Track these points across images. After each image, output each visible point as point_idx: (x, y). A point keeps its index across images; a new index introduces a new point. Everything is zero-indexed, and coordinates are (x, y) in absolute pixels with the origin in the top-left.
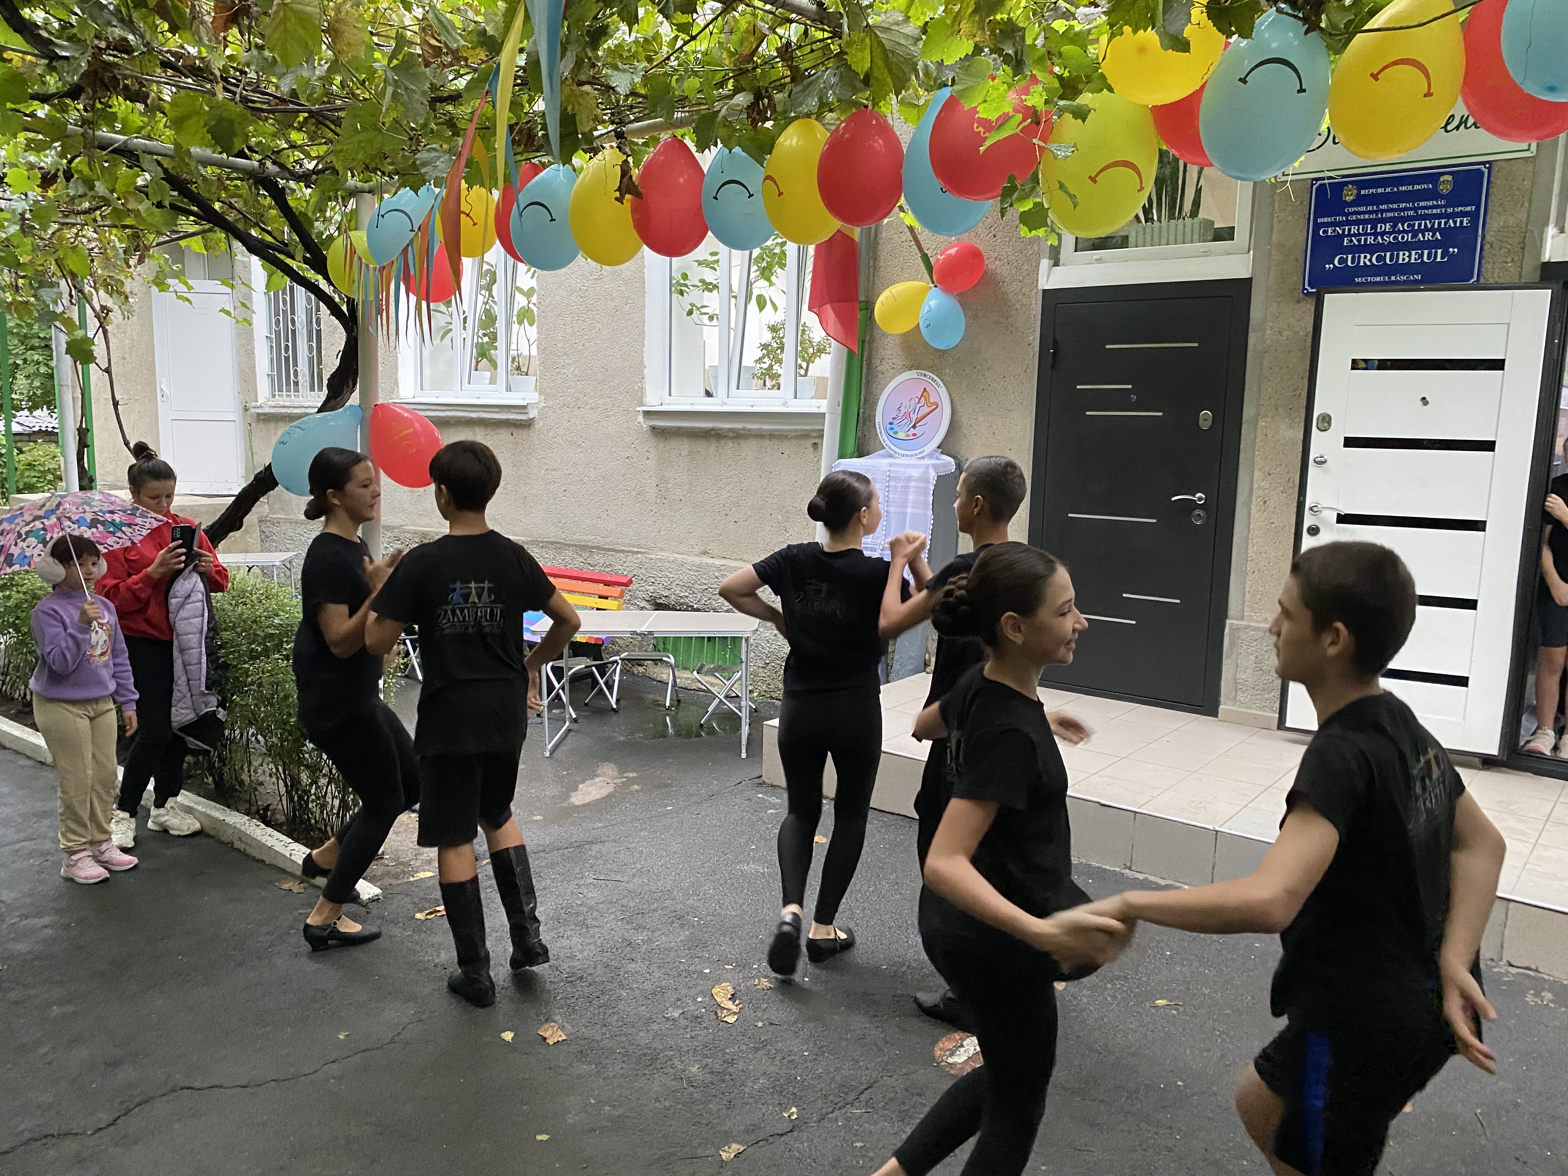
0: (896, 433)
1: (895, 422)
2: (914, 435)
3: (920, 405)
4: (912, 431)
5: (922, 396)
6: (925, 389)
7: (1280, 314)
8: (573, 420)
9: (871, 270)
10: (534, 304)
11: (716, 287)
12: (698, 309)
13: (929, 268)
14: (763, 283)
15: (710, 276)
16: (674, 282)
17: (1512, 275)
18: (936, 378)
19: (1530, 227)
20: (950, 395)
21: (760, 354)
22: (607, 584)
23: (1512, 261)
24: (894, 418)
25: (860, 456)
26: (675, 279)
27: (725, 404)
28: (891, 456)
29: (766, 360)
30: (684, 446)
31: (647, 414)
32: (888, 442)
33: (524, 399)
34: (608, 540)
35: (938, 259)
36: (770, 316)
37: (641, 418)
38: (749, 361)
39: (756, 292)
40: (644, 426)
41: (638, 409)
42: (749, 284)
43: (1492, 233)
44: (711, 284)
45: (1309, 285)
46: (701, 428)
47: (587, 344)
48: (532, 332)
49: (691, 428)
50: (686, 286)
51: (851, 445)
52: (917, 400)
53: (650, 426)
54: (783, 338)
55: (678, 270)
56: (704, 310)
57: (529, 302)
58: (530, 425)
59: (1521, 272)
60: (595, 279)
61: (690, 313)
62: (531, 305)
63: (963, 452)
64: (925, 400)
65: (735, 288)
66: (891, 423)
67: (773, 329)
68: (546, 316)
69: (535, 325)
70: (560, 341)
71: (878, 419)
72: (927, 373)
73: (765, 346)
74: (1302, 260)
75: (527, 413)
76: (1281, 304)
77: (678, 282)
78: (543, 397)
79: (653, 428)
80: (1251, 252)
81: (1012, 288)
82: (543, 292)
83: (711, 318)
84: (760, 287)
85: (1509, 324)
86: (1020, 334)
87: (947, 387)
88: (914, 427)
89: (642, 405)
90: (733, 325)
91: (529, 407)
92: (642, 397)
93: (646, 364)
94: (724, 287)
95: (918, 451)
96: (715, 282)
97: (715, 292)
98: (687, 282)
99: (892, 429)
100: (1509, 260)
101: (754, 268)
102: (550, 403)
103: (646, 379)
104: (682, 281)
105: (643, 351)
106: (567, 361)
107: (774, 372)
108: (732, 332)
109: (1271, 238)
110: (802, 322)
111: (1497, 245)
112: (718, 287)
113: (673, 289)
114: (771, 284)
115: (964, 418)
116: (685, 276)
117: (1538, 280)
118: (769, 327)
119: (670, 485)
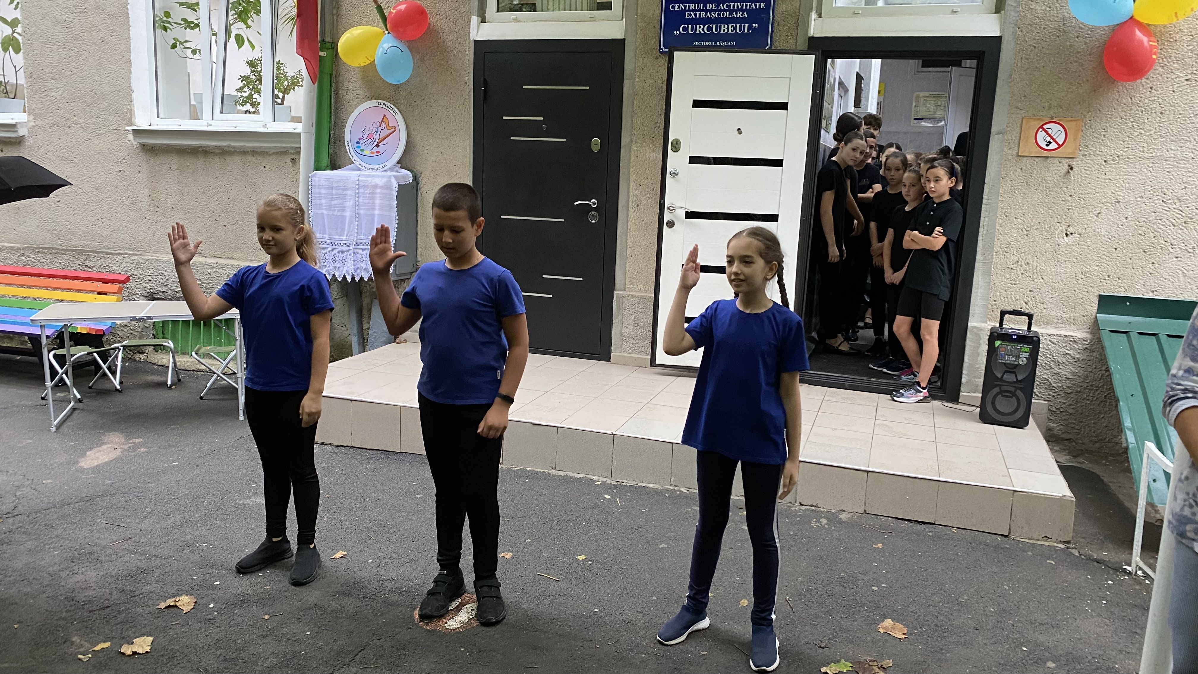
0: (362, 150)
1: (361, 141)
2: (378, 152)
3: (381, 128)
4: (376, 149)
5: (382, 121)
6: (385, 116)
7: (644, 66)
8: (63, 138)
9: (335, 17)
10: (18, 34)
11: (197, 26)
12: (181, 43)
13: (384, 19)
14: (241, 25)
15: (191, 16)
16: (157, 19)
17: (790, 44)
18: (393, 107)
19: (801, 12)
20: (405, 122)
21: (241, 85)
22: (106, 281)
23: (791, 35)
24: (360, 139)
25: (334, 168)
26: (158, 16)
27: (211, 125)
28: (359, 170)
29: (246, 89)
30: (174, 161)
31: (137, 132)
32: (356, 157)
33: (12, 119)
34: (104, 244)
35: (391, 12)
36: (247, 53)
37: (130, 136)
38: (230, 90)
39: (234, 32)
40: (134, 143)
41: (127, 128)
42: (228, 25)
43: (778, 15)
44: (193, 23)
45: (663, 46)
46: (189, 146)
47: (75, 71)
48: (19, 59)
49: (180, 145)
50: (169, 23)
51: (324, 161)
52: (379, 124)
53: (140, 144)
54: (261, 71)
55: (160, 9)
56: (188, 45)
57: (14, 32)
58: (20, 142)
59: (796, 42)
60: (80, 12)
61: (174, 46)
62: (15, 35)
63: (418, 168)
64: (385, 124)
65: (215, 28)
66: (357, 143)
67: (251, 64)
68: (32, 43)
69: (22, 51)
70: (47, 67)
71: (347, 139)
72: (386, 103)
73: (244, 78)
74: (658, 27)
75: (17, 131)
76: (645, 59)
77: (161, 19)
78: (32, 117)
79: (143, 146)
80: (624, 20)
81: (449, 38)
82: (27, 22)
83: (194, 52)
84: (238, 28)
85: (790, 78)
86: (458, 74)
87: (402, 115)
88: (377, 146)
89: (131, 125)
90: (214, 60)
91: (18, 126)
92: (131, 118)
93: (133, 88)
94: (204, 25)
95: (381, 166)
96: (196, 22)
97: (197, 30)
98: (169, 20)
99: (358, 147)
100: (789, 34)
101: (231, 13)
102: (39, 122)
103: (135, 102)
104: (165, 19)
105: (130, 78)
106: (56, 85)
107: (254, 100)
108: (214, 65)
109: (637, 10)
110: (277, 60)
111: (782, 23)
112: (199, 26)
113: (157, 25)
114: (248, 27)
115: (418, 139)
116: (167, 14)
117: (806, 49)
118: (247, 62)
119: (162, 195)
